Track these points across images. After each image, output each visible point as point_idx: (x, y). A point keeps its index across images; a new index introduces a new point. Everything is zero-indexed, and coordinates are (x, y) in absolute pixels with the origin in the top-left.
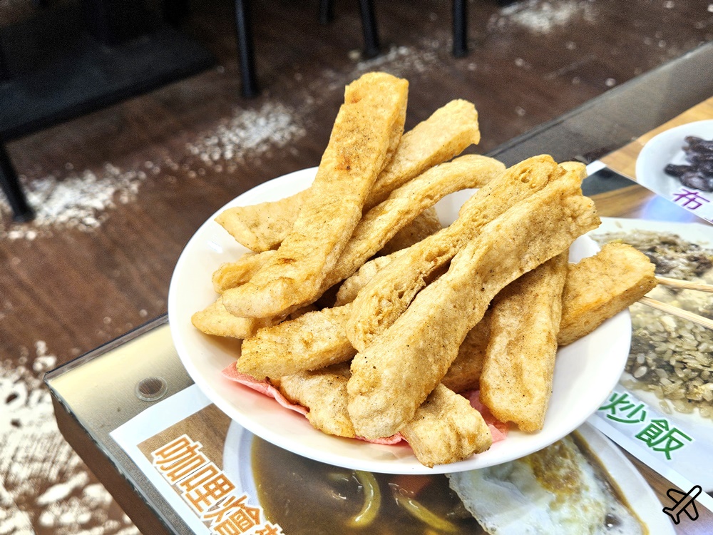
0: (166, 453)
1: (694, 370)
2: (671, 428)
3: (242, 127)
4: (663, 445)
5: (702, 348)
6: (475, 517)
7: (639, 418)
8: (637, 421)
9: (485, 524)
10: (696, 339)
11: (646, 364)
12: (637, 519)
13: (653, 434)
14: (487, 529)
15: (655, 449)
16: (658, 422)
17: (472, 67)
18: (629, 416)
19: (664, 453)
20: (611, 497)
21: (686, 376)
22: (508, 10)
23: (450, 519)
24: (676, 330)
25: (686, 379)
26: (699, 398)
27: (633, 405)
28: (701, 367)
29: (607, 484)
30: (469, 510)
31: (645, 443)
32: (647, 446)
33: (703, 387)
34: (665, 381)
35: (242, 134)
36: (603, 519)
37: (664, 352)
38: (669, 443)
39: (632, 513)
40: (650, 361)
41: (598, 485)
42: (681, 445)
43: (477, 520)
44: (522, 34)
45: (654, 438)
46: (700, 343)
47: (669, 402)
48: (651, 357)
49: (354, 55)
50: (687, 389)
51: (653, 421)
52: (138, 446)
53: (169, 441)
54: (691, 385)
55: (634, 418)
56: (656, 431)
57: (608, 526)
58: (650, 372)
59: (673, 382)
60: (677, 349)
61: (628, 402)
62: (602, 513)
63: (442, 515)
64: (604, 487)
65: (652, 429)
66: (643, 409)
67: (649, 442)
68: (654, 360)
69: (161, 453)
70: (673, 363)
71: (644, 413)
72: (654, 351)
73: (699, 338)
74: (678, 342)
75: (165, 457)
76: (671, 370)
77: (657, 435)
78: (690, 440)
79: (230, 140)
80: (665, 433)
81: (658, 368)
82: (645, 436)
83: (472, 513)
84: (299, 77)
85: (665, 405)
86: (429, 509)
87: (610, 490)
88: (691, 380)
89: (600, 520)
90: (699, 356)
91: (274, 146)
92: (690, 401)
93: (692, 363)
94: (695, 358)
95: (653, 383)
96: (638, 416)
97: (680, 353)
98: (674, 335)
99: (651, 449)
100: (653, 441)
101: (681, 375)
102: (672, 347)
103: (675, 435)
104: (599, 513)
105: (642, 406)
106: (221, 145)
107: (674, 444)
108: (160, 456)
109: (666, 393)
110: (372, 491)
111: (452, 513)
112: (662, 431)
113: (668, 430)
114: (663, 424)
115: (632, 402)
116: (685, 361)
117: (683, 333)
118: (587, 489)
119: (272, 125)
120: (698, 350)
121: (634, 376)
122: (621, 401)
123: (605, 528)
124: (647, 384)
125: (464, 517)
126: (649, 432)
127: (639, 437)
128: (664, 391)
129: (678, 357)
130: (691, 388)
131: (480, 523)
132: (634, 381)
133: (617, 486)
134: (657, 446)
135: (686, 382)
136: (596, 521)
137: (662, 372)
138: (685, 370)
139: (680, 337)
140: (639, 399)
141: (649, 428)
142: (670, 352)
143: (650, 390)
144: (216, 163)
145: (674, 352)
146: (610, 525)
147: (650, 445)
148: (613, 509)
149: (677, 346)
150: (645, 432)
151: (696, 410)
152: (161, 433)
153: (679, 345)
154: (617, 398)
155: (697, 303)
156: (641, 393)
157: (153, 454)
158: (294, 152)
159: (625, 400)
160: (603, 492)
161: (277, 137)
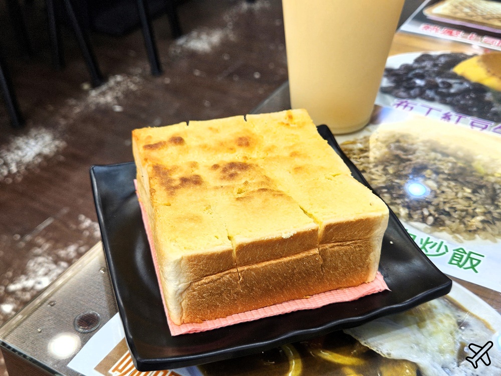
0: (120, 368)
1: (462, 211)
2: (467, 252)
3: (18, 148)
4: (468, 264)
5: (460, 195)
6: (372, 349)
7: (445, 251)
8: (444, 253)
9: (381, 352)
10: (453, 191)
11: (430, 215)
12: (478, 319)
13: (458, 259)
14: (384, 355)
15: (465, 268)
16: (457, 250)
17: (167, 81)
18: (438, 251)
19: (471, 269)
20: (453, 309)
21: (460, 216)
22: (181, 41)
23: (355, 356)
24: (439, 188)
25: (461, 218)
26: (474, 228)
27: (436, 244)
28: (465, 208)
29: (446, 300)
30: (366, 345)
31: (456, 266)
32: (458, 268)
33: (473, 220)
34: (448, 222)
35: (20, 153)
36: (456, 325)
37: (438, 204)
38: (471, 262)
39: (472, 315)
40: (433, 212)
41: (441, 303)
42: (479, 261)
43: (374, 350)
44: (193, 55)
45: (460, 261)
46: (457, 193)
47: (458, 235)
48: (432, 209)
49: (86, 86)
50: (465, 224)
51: (454, 250)
52: (96, 369)
53: (119, 358)
54: (465, 220)
55: (441, 251)
56: (459, 256)
57: (462, 329)
58: (436, 219)
59: (454, 222)
60: (445, 200)
61: (432, 242)
62: (453, 321)
63: (348, 354)
64: (446, 303)
65: (456, 255)
66: (444, 244)
67: (458, 265)
68: (435, 211)
69: (116, 369)
70: (447, 209)
71: (446, 247)
72: (432, 205)
73: (455, 190)
74: (444, 196)
75: (120, 371)
76: (448, 214)
77: (461, 259)
78: (483, 256)
79: (12, 159)
80: (465, 256)
81: (440, 215)
82: (454, 262)
83: (368, 346)
84: (51, 108)
85: (456, 238)
86: (337, 352)
87: (450, 304)
88: (464, 217)
89: (454, 326)
90: (460, 201)
91: (46, 158)
92: (470, 231)
93: (459, 207)
94: (459, 203)
95: (441, 225)
96: (443, 250)
97: (448, 202)
98: (438, 192)
99: (462, 269)
100: (461, 263)
101: (455, 215)
102: (442, 199)
103: (472, 256)
104: (451, 322)
105: (442, 242)
106: (6, 164)
107: (475, 262)
108: (116, 372)
109: (453, 230)
110: (291, 351)
111: (355, 351)
112: (462, 256)
113: (466, 253)
114: (461, 250)
115: (435, 242)
116: (454, 206)
117: (444, 189)
118: (435, 307)
119: (40, 143)
120: (458, 198)
121: (427, 224)
122: (427, 243)
123: (460, 331)
124: (438, 227)
125: (364, 351)
126: (455, 258)
127: (450, 263)
128: (451, 229)
129: (448, 205)
130: (466, 222)
131: (377, 352)
132: (429, 227)
133: (454, 300)
134: (465, 266)
135: (462, 220)
136: (453, 328)
137: (443, 217)
138: (457, 212)
139: (443, 192)
140: (439, 238)
141: (454, 256)
142: (442, 204)
143: (441, 231)
144: (6, 177)
145: (445, 203)
146: (463, 328)
147: (460, 266)
148: (459, 316)
149: (445, 199)
150: (452, 259)
151: (477, 236)
152: (110, 354)
153: (445, 197)
154: (424, 242)
155: (442, 169)
156: (437, 234)
157: (110, 371)
158: (62, 158)
159: (430, 241)
160: (447, 306)
161: (46, 151)
